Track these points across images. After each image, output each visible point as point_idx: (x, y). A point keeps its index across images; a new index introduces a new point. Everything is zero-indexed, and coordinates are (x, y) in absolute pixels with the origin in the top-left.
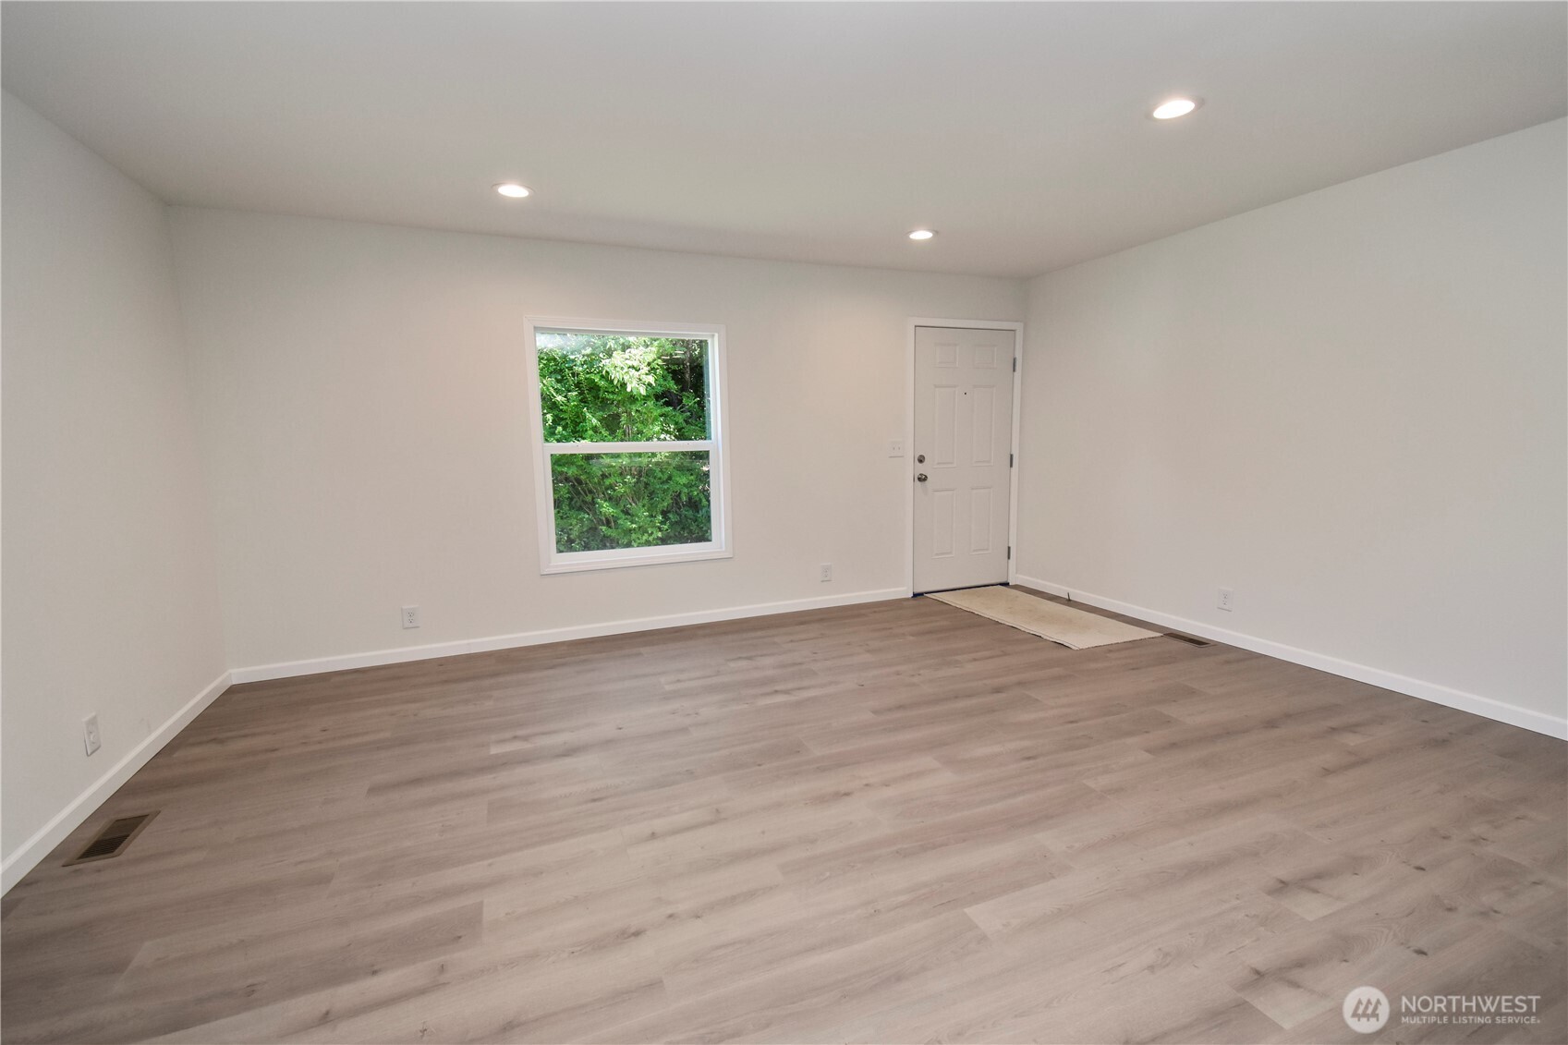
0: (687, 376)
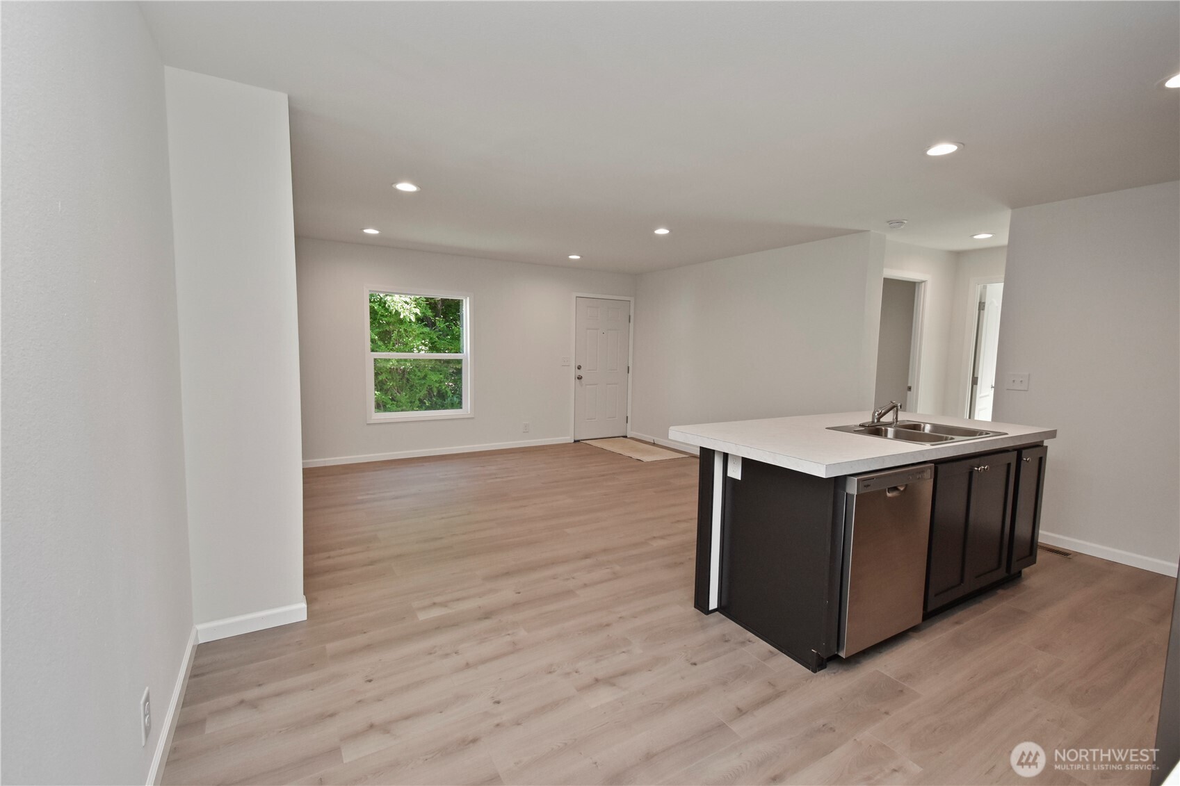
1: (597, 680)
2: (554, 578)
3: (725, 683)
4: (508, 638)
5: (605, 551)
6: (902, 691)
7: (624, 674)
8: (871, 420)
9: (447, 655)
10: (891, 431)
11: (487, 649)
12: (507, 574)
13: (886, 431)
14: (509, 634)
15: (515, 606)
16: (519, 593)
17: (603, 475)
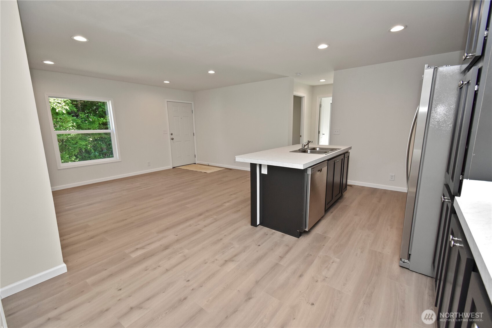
0: (79, 106)
1: (226, 261)
2: (190, 226)
3: (272, 249)
4: (181, 255)
5: (207, 211)
6: (325, 237)
7: (235, 256)
8: (301, 148)
9: (155, 269)
10: (309, 151)
11: (174, 261)
12: (167, 229)
13: (307, 151)
14: (180, 253)
15: (178, 241)
16: (177, 235)
17: (192, 181)
